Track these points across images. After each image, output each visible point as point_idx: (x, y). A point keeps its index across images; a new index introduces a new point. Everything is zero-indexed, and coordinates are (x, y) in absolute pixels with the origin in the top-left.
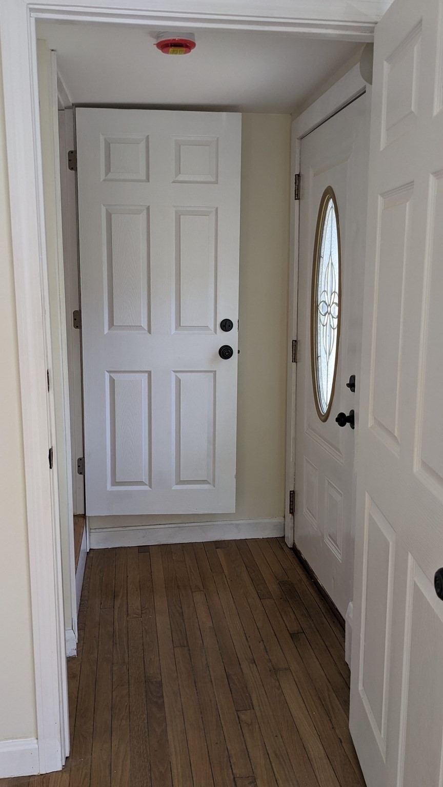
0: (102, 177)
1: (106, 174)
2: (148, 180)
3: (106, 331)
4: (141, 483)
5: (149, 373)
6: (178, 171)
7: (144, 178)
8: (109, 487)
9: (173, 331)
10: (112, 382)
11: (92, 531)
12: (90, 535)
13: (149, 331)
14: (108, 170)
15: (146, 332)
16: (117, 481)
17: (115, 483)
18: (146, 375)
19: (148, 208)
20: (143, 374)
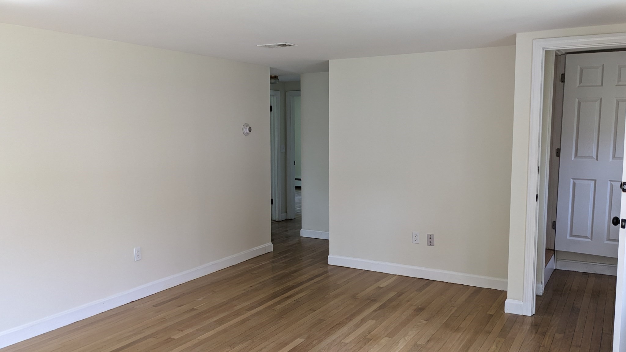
0: (578, 85)
1: (580, 84)
2: (602, 85)
3: (573, 159)
4: (586, 237)
5: (595, 181)
6: (619, 80)
7: (600, 84)
8: (568, 237)
9: (611, 160)
10: (574, 184)
11: (558, 260)
12: (556, 262)
13: (597, 160)
14: (581, 81)
15: (595, 160)
16: (573, 234)
17: (571, 235)
18: (594, 182)
19: (601, 99)
20: (591, 181)
